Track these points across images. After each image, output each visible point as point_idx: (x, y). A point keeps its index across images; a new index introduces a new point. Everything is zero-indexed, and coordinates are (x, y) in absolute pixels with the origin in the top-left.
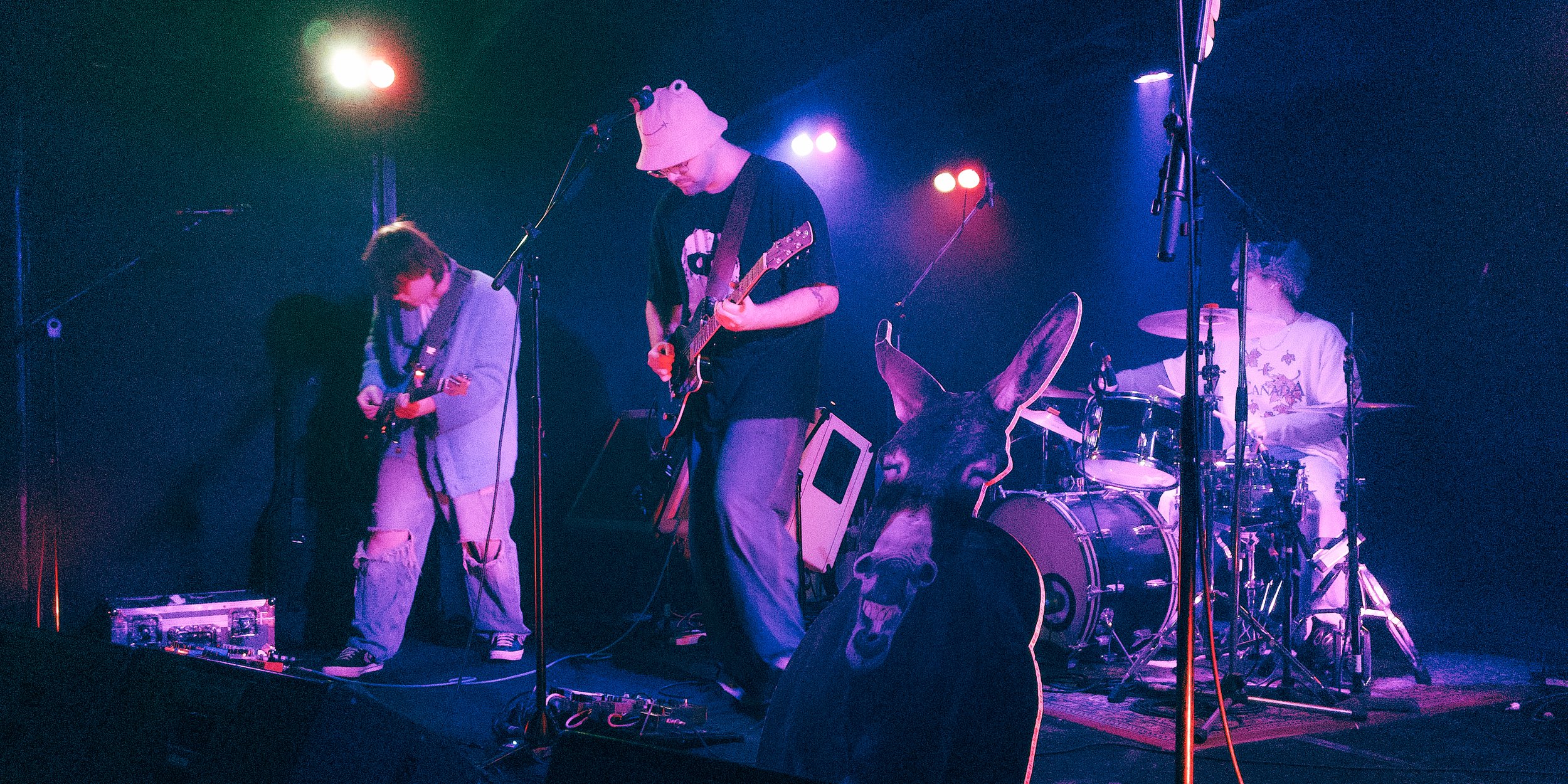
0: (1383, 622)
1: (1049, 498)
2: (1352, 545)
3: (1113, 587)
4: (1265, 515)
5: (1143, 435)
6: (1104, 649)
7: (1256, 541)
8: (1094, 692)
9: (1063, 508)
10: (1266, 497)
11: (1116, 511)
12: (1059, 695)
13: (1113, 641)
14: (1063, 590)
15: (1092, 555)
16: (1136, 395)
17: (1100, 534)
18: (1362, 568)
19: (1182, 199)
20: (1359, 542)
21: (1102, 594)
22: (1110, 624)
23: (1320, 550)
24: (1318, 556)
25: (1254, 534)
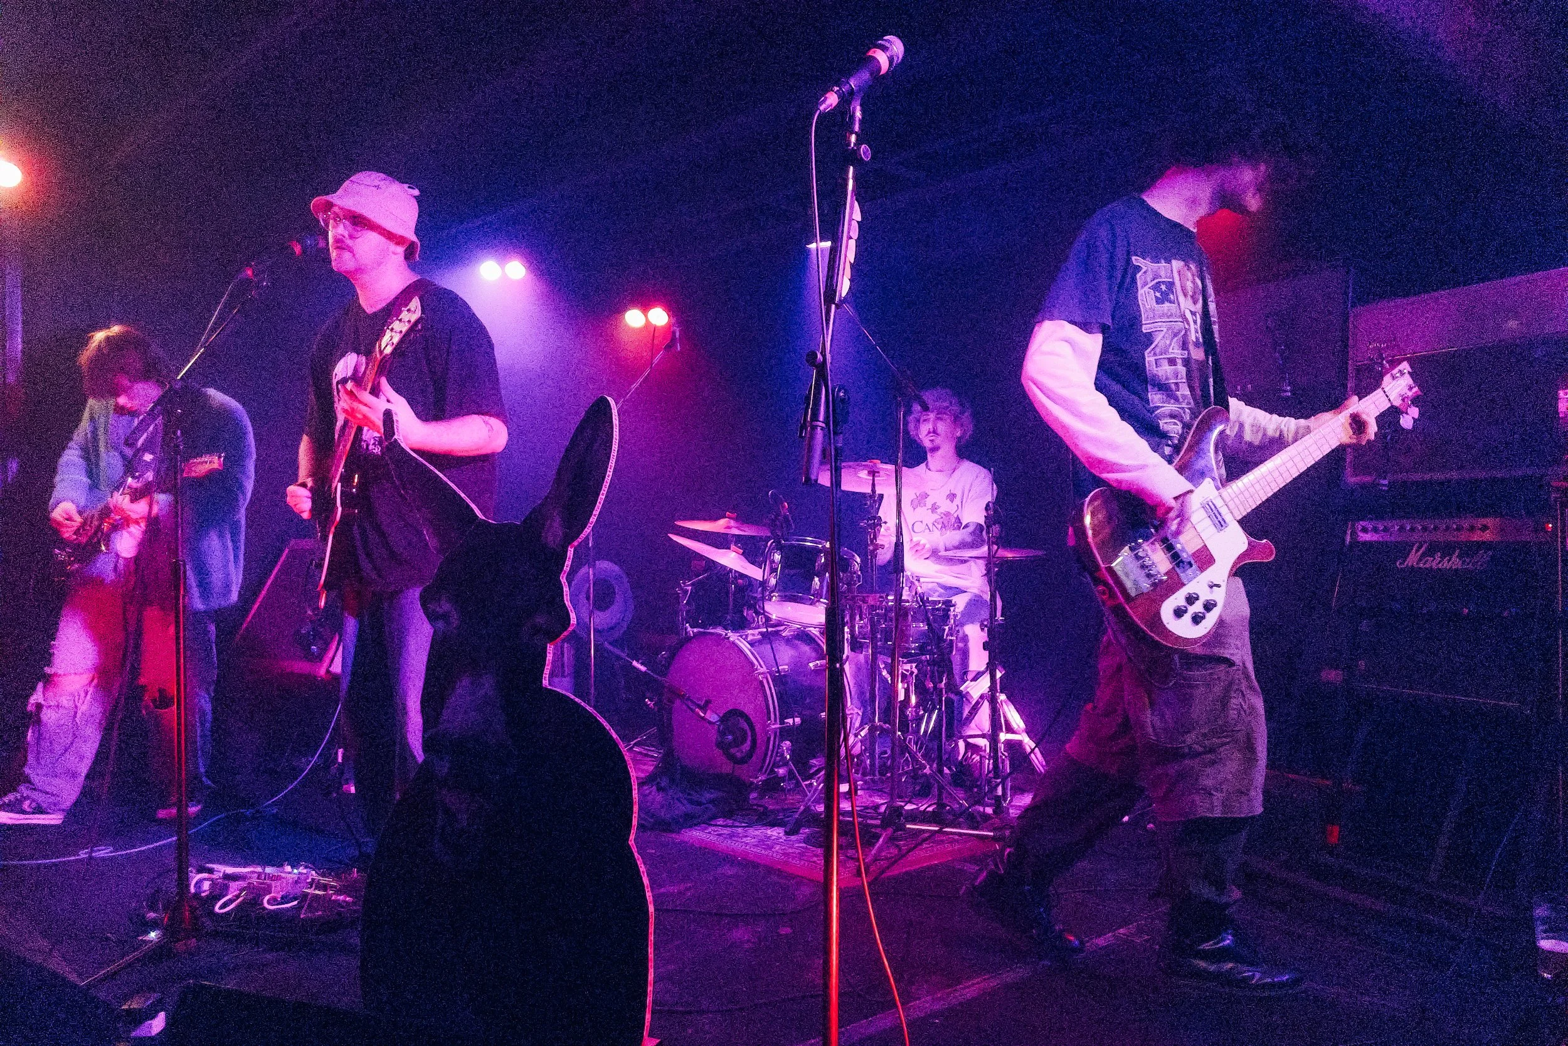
0: (1020, 743)
1: (733, 636)
2: (993, 677)
3: (790, 721)
4: (922, 649)
5: (816, 579)
6: (783, 779)
7: (916, 671)
8: (772, 825)
9: (745, 647)
10: (923, 634)
11: (795, 647)
12: (740, 830)
13: (790, 772)
14: (746, 726)
15: (771, 690)
16: (811, 542)
17: (778, 671)
18: (1003, 697)
19: (822, 429)
20: (999, 675)
21: (780, 728)
22: (788, 757)
23: (968, 682)
24: (967, 688)
25: (914, 665)
